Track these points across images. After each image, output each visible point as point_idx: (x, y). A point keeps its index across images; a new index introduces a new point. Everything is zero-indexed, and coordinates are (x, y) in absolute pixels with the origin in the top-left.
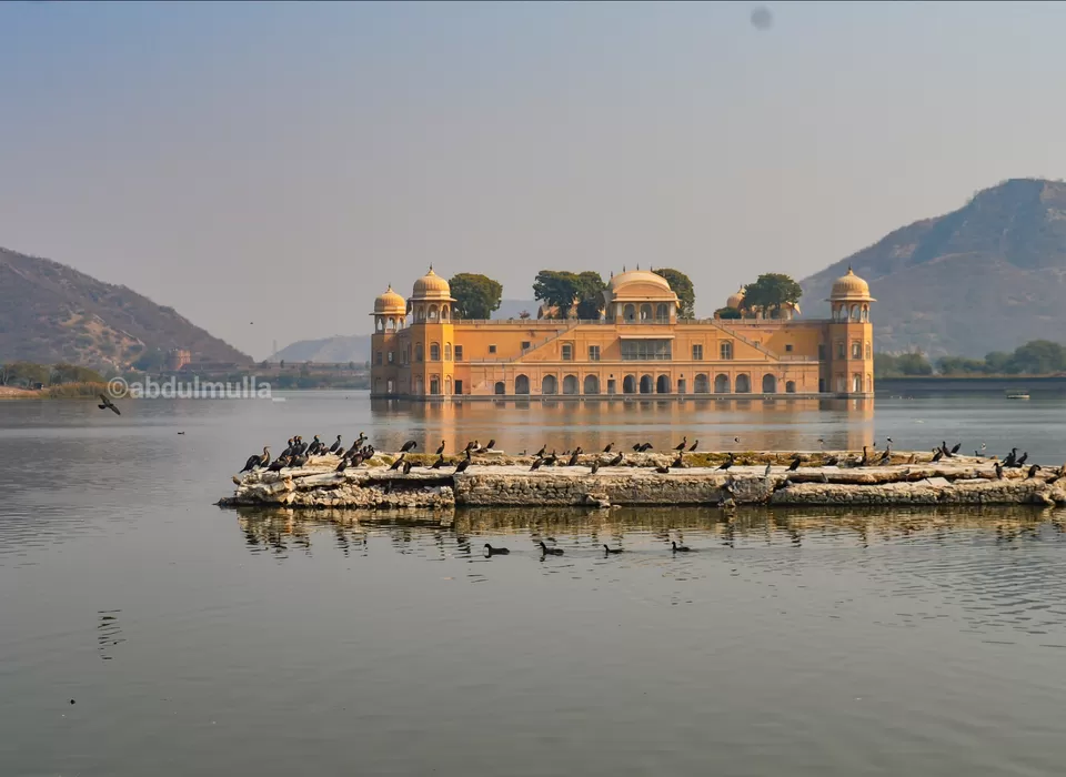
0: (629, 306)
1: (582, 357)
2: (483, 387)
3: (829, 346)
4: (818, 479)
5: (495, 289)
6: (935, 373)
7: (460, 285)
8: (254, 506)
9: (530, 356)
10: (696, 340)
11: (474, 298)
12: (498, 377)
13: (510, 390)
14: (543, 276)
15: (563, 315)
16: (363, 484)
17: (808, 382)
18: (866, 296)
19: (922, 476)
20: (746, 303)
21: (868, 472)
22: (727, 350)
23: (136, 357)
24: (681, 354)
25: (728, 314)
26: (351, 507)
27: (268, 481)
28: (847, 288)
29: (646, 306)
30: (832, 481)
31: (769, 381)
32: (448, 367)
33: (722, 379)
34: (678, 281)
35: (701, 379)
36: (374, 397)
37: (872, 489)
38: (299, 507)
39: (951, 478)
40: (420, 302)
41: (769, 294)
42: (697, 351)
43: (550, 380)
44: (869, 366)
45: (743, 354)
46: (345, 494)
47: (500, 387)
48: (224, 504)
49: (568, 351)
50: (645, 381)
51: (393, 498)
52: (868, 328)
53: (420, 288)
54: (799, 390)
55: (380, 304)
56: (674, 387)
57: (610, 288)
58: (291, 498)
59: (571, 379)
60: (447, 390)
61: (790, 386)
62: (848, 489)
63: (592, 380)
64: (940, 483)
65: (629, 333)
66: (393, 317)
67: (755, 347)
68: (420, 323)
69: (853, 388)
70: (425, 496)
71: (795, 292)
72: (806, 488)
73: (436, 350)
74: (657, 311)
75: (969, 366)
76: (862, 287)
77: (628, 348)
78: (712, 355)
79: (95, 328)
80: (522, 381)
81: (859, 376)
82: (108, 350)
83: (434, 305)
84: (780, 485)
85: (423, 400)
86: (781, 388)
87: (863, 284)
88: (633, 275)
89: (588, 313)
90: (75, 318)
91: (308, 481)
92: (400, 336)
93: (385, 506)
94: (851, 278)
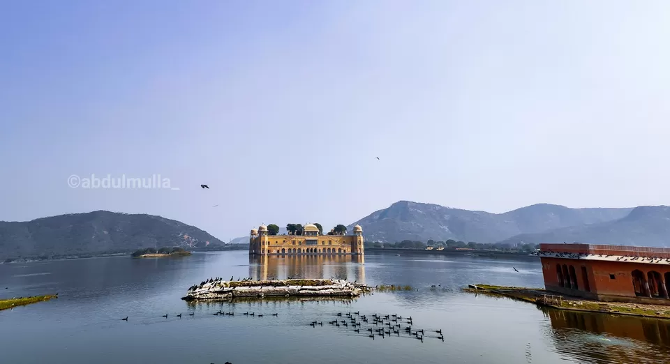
0: (308, 232)
1: (297, 244)
2: (274, 251)
3: (353, 242)
4: (306, 289)
5: (278, 228)
6: (383, 247)
7: (269, 227)
8: (189, 299)
9: (285, 244)
10: (323, 240)
11: (273, 230)
12: (278, 248)
13: (281, 252)
14: (288, 225)
15: (293, 234)
16: (214, 292)
17: (349, 250)
18: (361, 230)
19: (328, 288)
20: (335, 231)
21: (317, 287)
22: (330, 242)
23: (195, 244)
24: (320, 243)
25: (330, 234)
26: (210, 298)
27: (193, 293)
28: (357, 228)
29: (311, 232)
30: (309, 290)
31: (340, 250)
32: (266, 247)
33: (329, 249)
34: (319, 226)
35: (324, 249)
36: (250, 254)
37: (317, 292)
38: (199, 299)
39: (334, 289)
40: (261, 231)
41: (339, 229)
42: (323, 243)
43: (290, 249)
44: (362, 247)
45: (333, 243)
46: (209, 295)
47: (278, 251)
48: (183, 299)
49: (294, 243)
50: (311, 250)
51: (219, 296)
52: (362, 237)
53: (260, 228)
54: (347, 252)
55: (252, 231)
56: (318, 251)
57: (303, 228)
58: (197, 297)
59: (295, 249)
60: (266, 252)
61: (345, 251)
62: (312, 292)
63: (299, 250)
64: (332, 290)
65: (308, 238)
66: (255, 234)
67: (336, 242)
68: (260, 236)
69: (359, 252)
70: (226, 295)
71: (345, 229)
72: (304, 291)
73: (264, 243)
74: (314, 233)
75: (390, 246)
76: (360, 228)
77: (308, 242)
78: (327, 243)
79: (186, 237)
80: (283, 250)
81: (360, 249)
82: (189, 242)
83: (264, 232)
84: (299, 290)
85: (260, 255)
86: (342, 251)
87: (360, 227)
88: (308, 224)
89: (299, 234)
90: (181, 234)
91: (202, 292)
92: (256, 239)
93: (217, 298)
94: (358, 226)
